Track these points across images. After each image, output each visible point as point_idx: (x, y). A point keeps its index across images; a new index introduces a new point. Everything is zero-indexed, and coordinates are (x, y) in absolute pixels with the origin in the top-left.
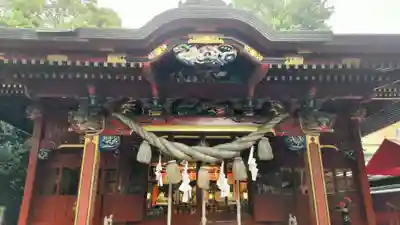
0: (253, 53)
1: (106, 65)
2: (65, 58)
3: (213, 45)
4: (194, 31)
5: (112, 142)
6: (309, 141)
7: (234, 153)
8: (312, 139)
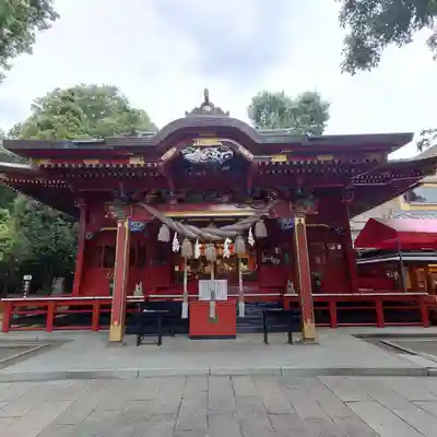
0: (246, 152)
1: (128, 166)
2: (97, 162)
3: (213, 147)
4: (197, 136)
5: (139, 226)
6: (297, 223)
7: (235, 233)
8: (299, 221)
